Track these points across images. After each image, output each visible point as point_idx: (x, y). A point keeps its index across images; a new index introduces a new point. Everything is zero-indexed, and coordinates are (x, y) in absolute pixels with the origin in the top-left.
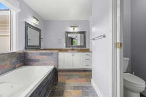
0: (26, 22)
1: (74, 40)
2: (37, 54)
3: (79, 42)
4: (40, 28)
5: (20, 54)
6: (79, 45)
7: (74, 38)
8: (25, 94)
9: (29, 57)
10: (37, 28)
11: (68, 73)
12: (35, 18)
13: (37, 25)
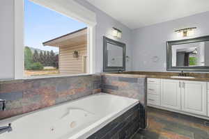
0: (104, 37)
1: (190, 56)
2: (115, 78)
3: (203, 60)
4: (124, 42)
5: (97, 77)
6: (203, 65)
7: (192, 53)
8: (81, 135)
9: (106, 81)
10: (120, 43)
11: (169, 119)
12: (116, 29)
13: (119, 38)
